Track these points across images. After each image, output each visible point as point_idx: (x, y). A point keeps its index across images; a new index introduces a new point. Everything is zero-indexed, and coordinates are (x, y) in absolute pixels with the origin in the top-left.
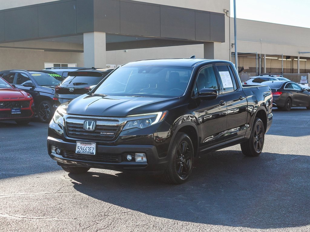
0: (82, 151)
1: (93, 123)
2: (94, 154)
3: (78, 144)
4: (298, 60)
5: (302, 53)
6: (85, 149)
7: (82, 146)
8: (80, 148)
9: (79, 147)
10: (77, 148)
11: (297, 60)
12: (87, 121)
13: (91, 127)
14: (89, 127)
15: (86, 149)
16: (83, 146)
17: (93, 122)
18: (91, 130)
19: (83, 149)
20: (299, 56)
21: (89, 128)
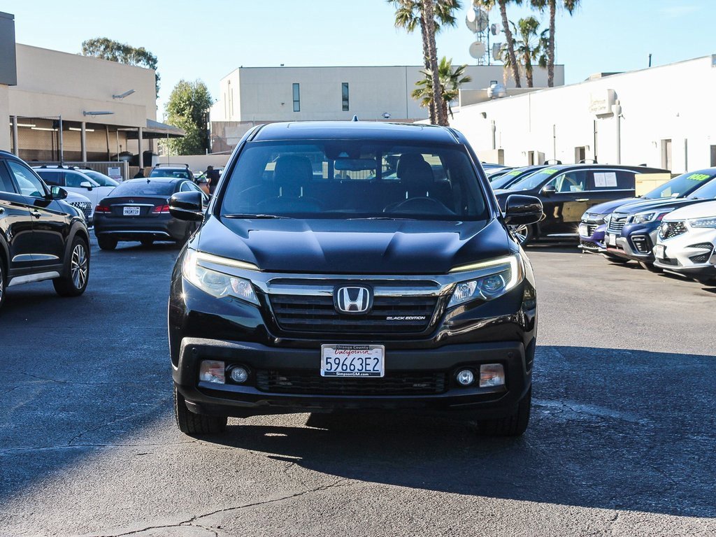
0: (340, 369)
1: (365, 291)
2: (379, 374)
3: (328, 351)
4: (81, 132)
5: (91, 113)
6: (348, 363)
7: (338, 356)
8: (333, 363)
9: (329, 360)
10: (323, 362)
11: (80, 130)
12: (345, 289)
13: (359, 303)
14: (353, 302)
15: (351, 364)
16: (342, 357)
17: (362, 289)
18: (360, 310)
19: (343, 364)
20: (85, 120)
21: (353, 307)
